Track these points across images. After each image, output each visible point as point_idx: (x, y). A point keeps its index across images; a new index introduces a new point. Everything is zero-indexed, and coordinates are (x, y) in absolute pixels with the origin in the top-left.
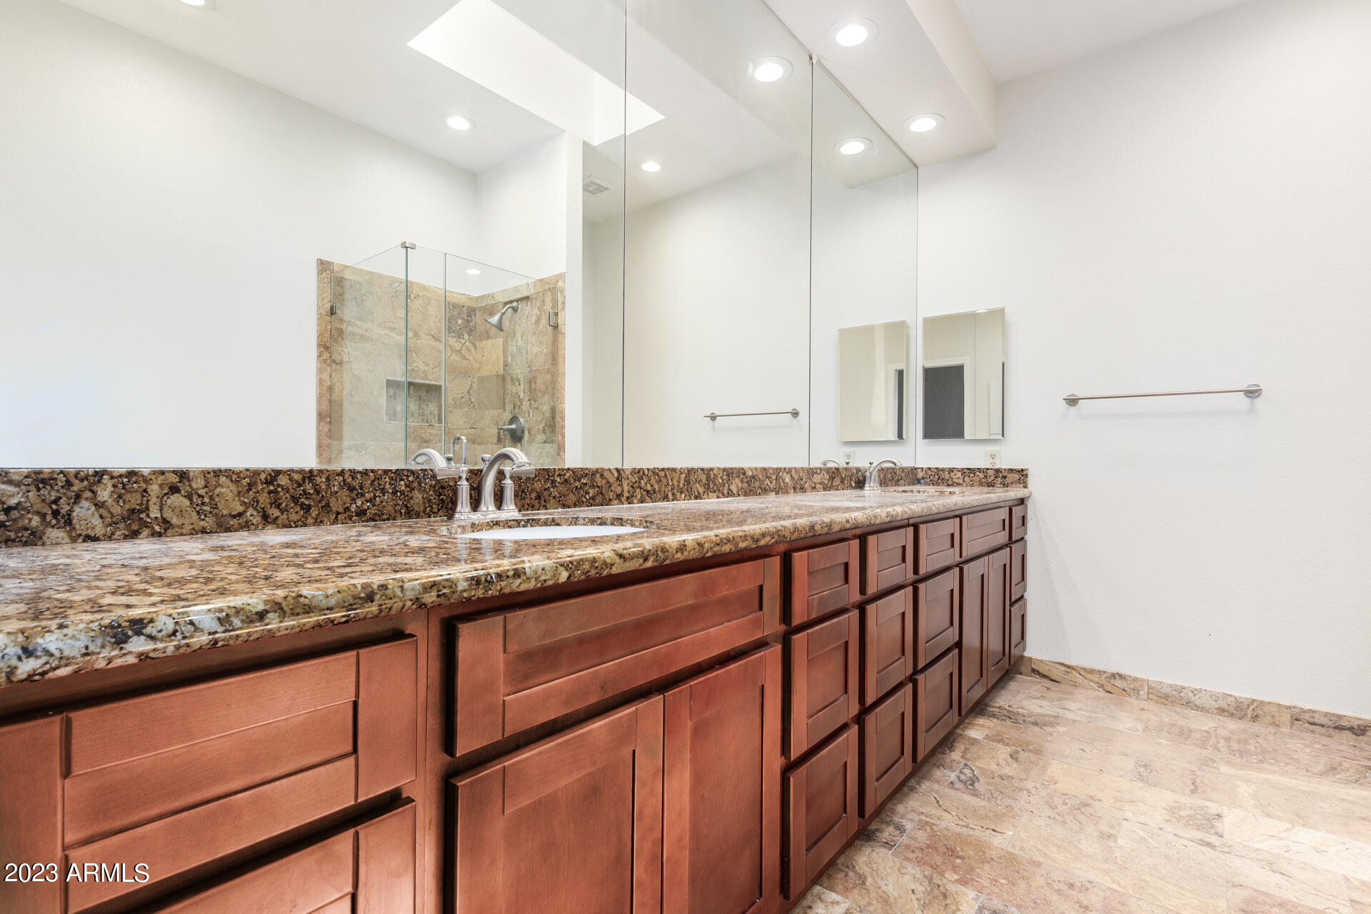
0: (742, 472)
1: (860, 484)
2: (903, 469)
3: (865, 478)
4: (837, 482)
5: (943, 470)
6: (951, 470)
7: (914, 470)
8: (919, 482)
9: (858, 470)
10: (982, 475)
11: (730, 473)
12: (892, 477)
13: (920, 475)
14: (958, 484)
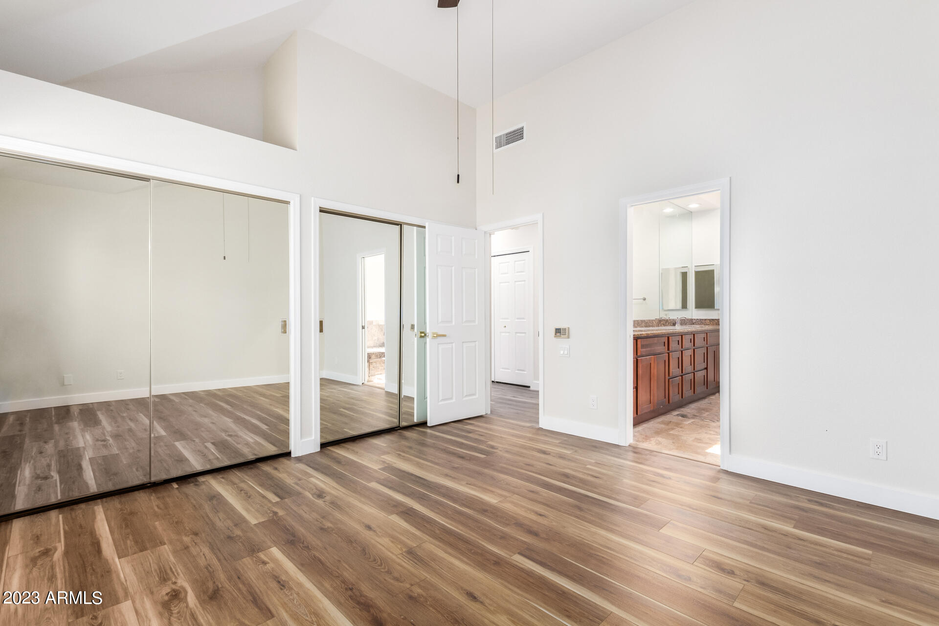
0: (644, 321)
1: (674, 324)
2: (688, 320)
3: (676, 323)
4: (667, 324)
5: (703, 320)
6: (706, 320)
7: (692, 320)
8: (693, 324)
9: (673, 320)
10: (716, 321)
11: (642, 321)
12: (684, 322)
13: (694, 321)
14: (708, 325)
